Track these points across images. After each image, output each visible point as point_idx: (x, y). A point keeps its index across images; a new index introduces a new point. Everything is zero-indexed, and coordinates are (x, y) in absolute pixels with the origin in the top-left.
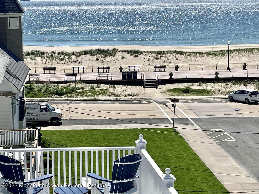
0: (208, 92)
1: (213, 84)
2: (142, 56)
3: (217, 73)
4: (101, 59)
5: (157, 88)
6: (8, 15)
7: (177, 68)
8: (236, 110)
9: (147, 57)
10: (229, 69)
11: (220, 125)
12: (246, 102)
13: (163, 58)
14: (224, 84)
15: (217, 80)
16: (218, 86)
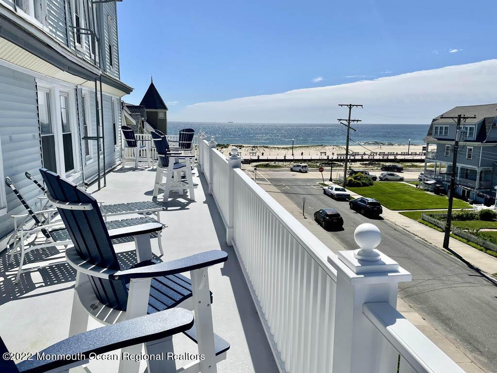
0: (280, 167)
1: (282, 163)
2: (244, 148)
3: (285, 157)
4: (219, 149)
5: (250, 164)
6: (158, 110)
7: (263, 154)
8: (293, 175)
9: (247, 149)
10: (293, 155)
11: (283, 182)
12: (300, 171)
13: (256, 150)
14: (289, 163)
15: (285, 160)
16: (285, 163)
